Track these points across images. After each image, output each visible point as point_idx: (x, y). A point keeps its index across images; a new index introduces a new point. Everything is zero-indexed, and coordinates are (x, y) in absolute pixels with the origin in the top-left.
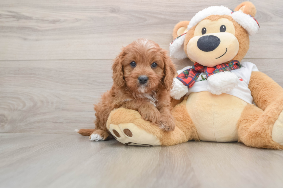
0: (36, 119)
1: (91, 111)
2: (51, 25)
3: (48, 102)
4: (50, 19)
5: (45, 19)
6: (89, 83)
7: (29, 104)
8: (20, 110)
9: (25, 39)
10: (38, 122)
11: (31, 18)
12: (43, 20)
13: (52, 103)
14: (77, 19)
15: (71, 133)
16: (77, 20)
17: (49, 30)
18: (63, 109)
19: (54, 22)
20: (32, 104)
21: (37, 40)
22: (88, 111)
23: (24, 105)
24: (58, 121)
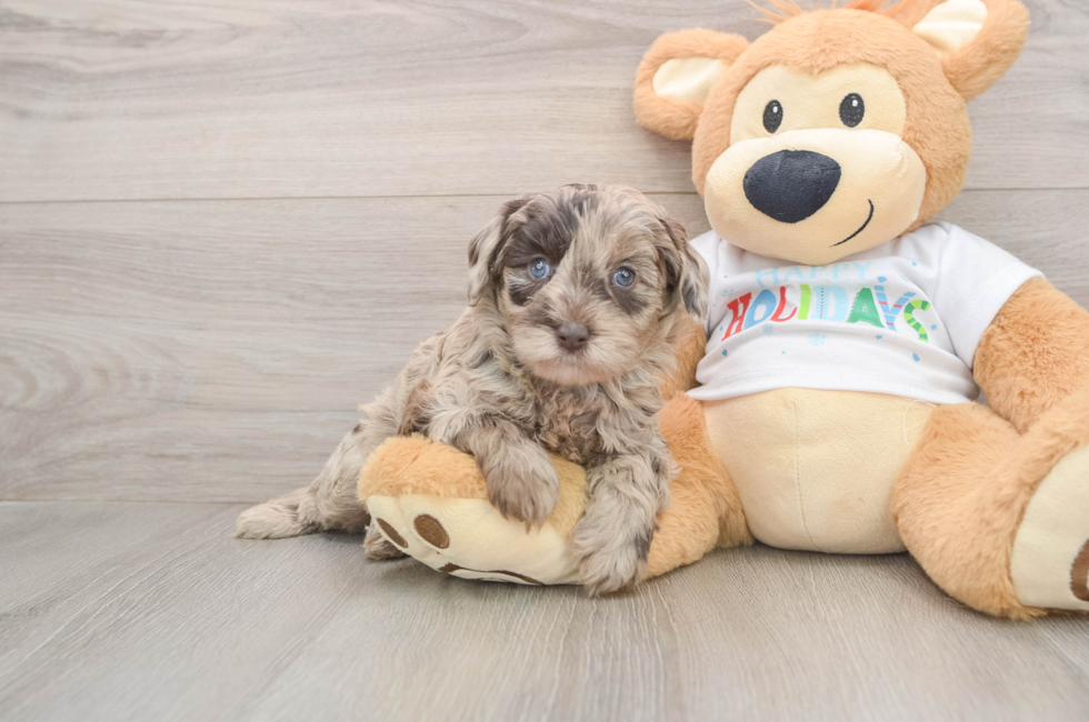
0: (81, 442)
1: (302, 411)
2: (129, 52)
3: (127, 375)
4: (125, 26)
5: (102, 27)
6: (292, 297)
7: (50, 383)
8: (12, 408)
9: (22, 114)
10: (91, 456)
11: (40, 25)
12: (92, 33)
13: (145, 378)
14: (233, 27)
15: (225, 499)
16: (236, 32)
17: (117, 75)
18: (189, 403)
19: (139, 39)
20: (61, 383)
21: (71, 118)
22: (293, 411)
23: (32, 387)
24: (170, 451)
